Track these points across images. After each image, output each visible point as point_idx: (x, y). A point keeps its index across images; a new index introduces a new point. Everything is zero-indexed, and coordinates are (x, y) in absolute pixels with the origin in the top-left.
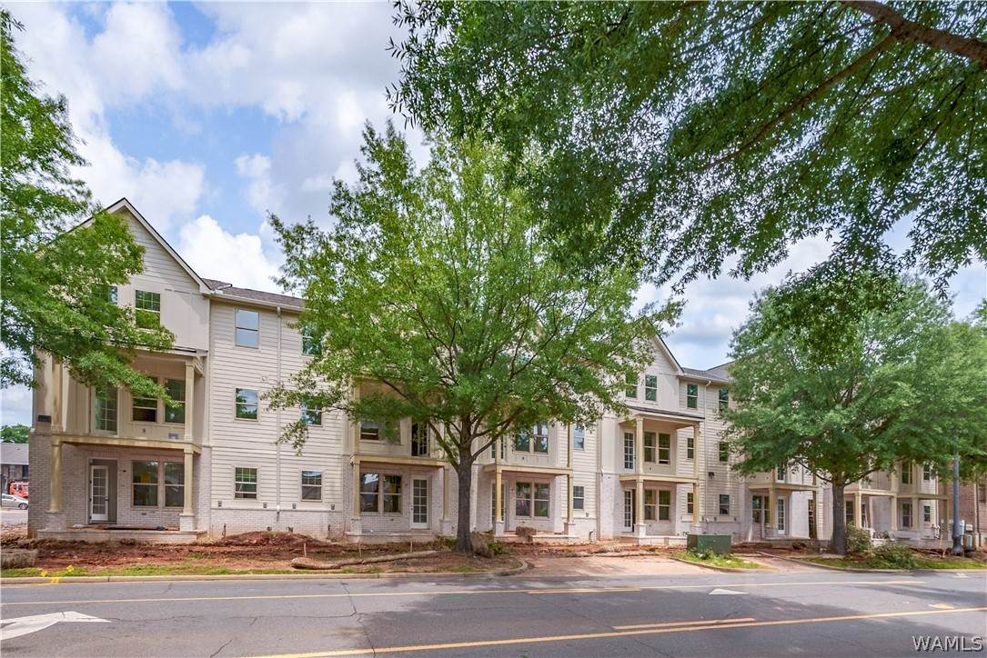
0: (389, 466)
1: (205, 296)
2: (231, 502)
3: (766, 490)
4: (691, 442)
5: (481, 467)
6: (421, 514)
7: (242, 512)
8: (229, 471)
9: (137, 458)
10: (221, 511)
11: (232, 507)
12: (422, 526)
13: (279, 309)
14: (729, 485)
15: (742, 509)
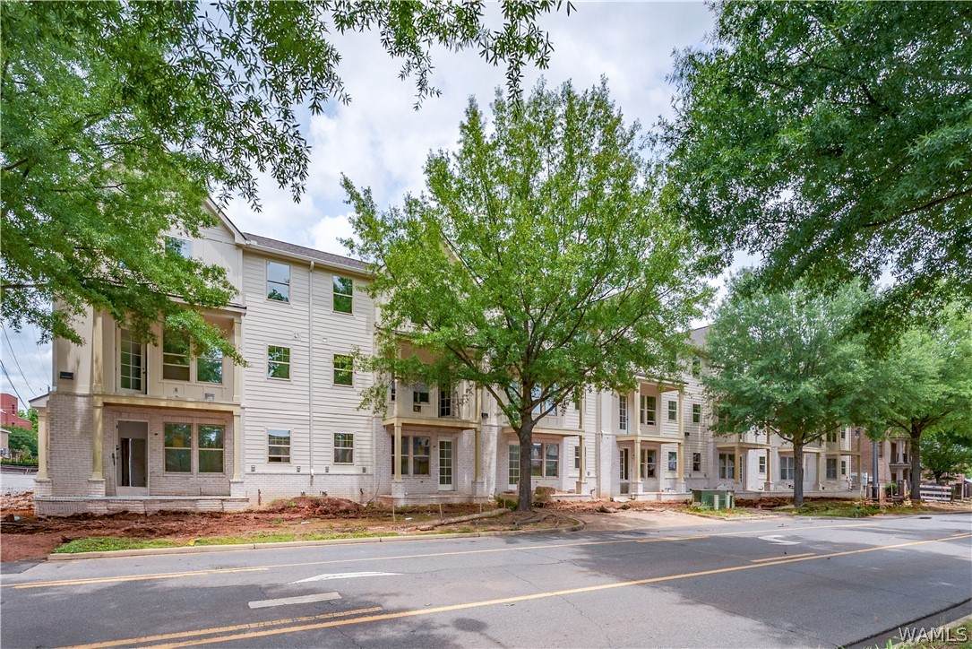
0: (419, 428)
1: (238, 246)
2: (265, 467)
3: (733, 449)
4: (672, 405)
5: (500, 428)
6: (446, 476)
7: (276, 477)
8: (262, 434)
9: (169, 420)
10: (255, 477)
11: (266, 471)
12: (447, 487)
13: (312, 263)
14: (700, 444)
15: (711, 466)
